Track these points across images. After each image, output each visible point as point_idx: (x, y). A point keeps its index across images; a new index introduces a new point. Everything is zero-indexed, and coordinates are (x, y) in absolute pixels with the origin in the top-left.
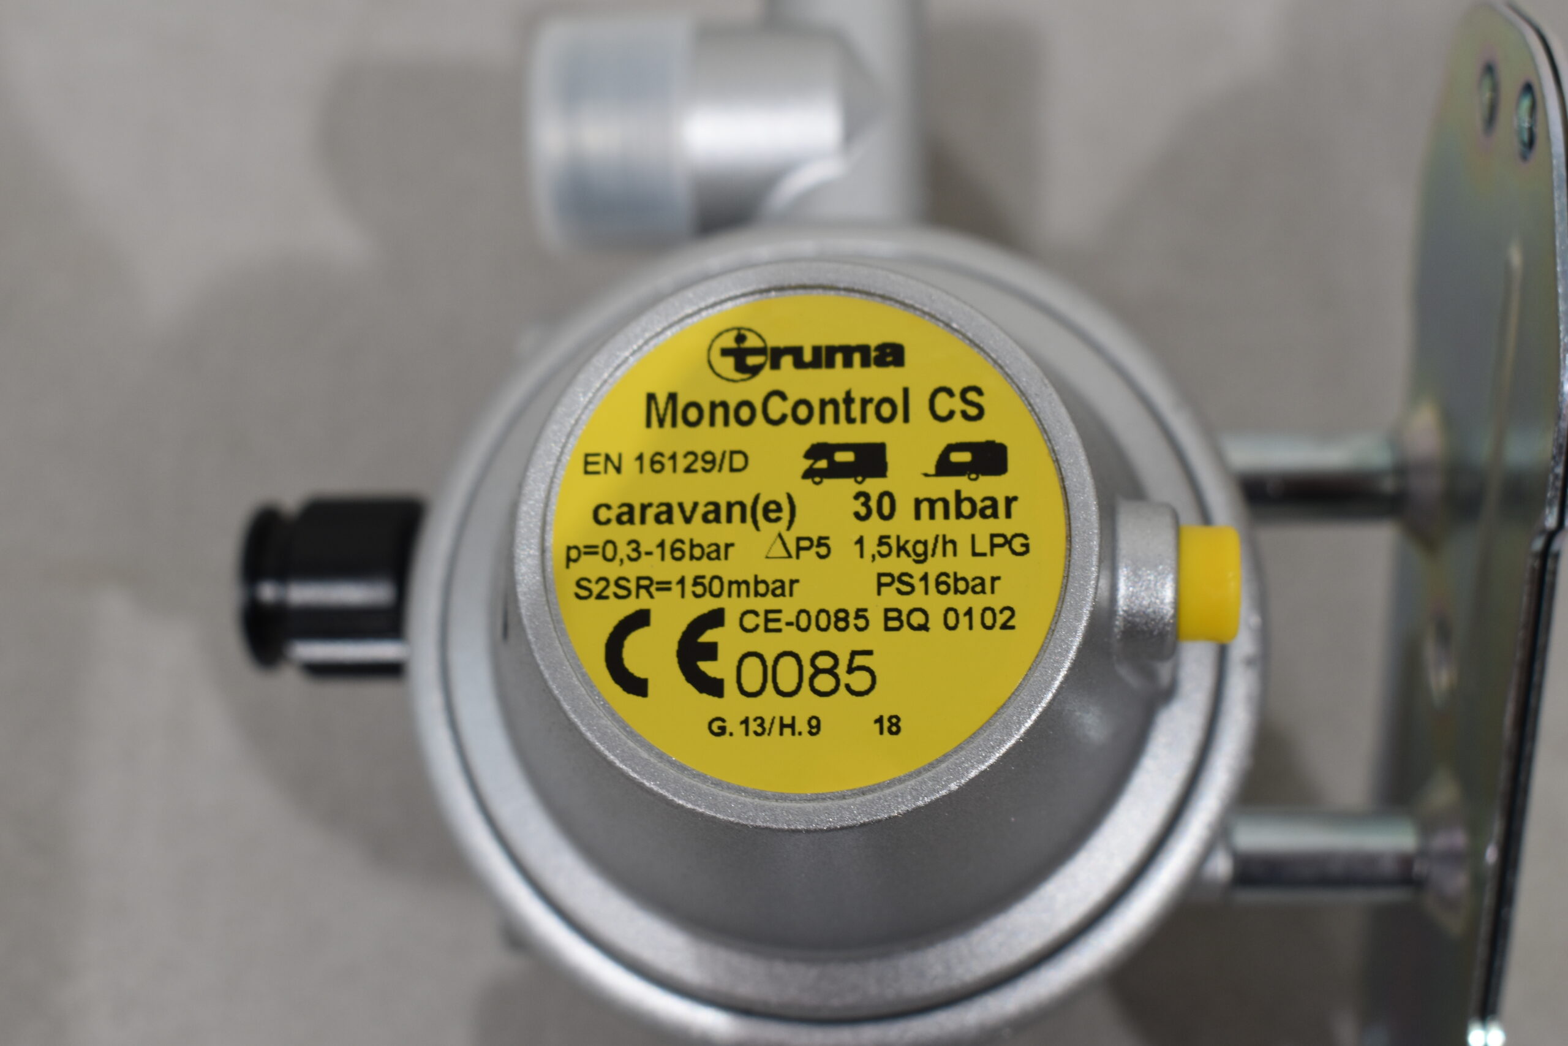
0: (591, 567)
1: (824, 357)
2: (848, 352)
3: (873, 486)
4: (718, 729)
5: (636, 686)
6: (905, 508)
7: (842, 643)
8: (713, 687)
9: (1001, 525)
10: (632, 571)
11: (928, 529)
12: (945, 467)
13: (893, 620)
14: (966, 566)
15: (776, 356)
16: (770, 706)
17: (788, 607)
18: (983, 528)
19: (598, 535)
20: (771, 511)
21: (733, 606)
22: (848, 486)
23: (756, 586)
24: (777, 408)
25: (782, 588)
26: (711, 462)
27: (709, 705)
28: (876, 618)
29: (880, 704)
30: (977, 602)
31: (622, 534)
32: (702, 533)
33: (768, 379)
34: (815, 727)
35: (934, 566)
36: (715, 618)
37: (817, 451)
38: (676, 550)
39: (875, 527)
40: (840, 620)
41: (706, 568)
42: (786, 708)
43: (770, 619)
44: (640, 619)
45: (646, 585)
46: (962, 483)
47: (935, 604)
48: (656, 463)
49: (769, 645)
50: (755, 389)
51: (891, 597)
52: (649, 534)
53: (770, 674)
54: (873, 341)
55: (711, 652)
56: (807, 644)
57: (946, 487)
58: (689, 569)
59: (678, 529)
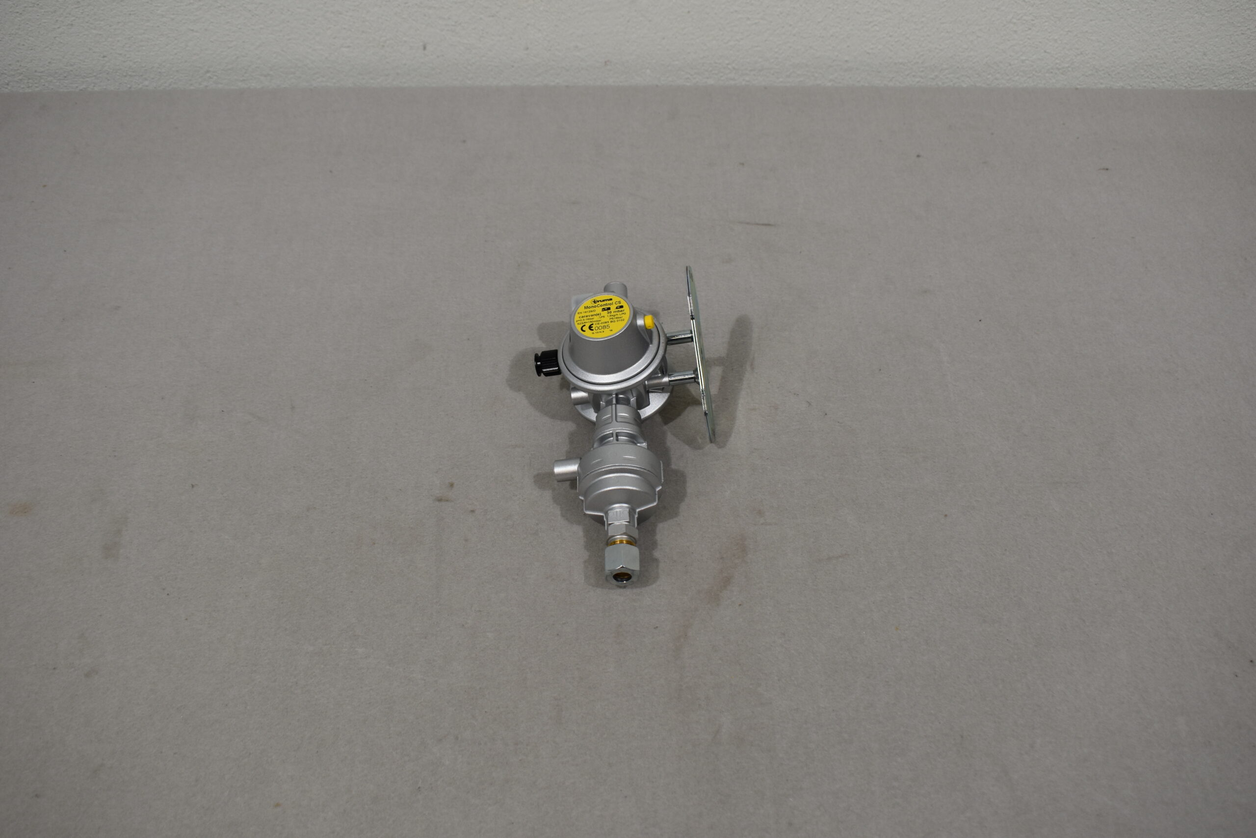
0: (579, 322)
1: (604, 301)
2: (606, 300)
3: (609, 311)
4: (593, 333)
5: (584, 331)
6: (612, 312)
7: (606, 324)
8: (593, 330)
9: (623, 312)
10: (583, 322)
11: (615, 314)
12: (617, 308)
13: (611, 322)
14: (619, 316)
15: (598, 301)
16: (599, 331)
17: (600, 322)
18: (621, 313)
19: (580, 319)
20: (598, 314)
21: (594, 323)
22: (606, 311)
23: (597, 321)
24: (599, 306)
25: (599, 321)
26: (592, 311)
27: (592, 331)
28: (610, 322)
29: (610, 329)
30: (620, 319)
31: (582, 319)
32: (591, 317)
33: (598, 303)
34: (603, 332)
35: (615, 317)
36: (593, 324)
37: (603, 309)
38: (588, 319)
39: (609, 314)
40: (606, 322)
41: (591, 320)
42: (600, 331)
43: (598, 324)
44: (584, 325)
45: (585, 323)
46: (619, 309)
47: (616, 320)
48: (586, 312)
49: (598, 326)
50: (596, 305)
51: (611, 320)
52: (585, 318)
53: (598, 328)
54: (609, 299)
55: (592, 327)
56: (602, 325)
57: (617, 310)
58: (590, 321)
59: (588, 317)
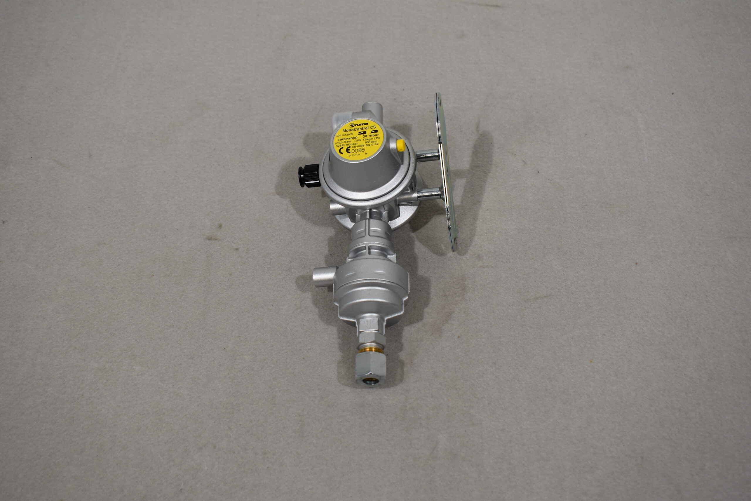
0: (338, 144)
1: (360, 125)
2: (362, 124)
3: (365, 135)
4: (350, 156)
5: (342, 153)
6: (368, 136)
7: (362, 148)
8: (349, 153)
9: (377, 137)
10: (341, 144)
11: (370, 138)
12: (372, 132)
13: (367, 145)
14: (374, 140)
15: (355, 125)
16: (355, 153)
17: (357, 145)
18: (375, 137)
19: (338, 142)
20: (355, 138)
21: (351, 146)
22: (363, 135)
23: (354, 144)
24: (355, 129)
25: (356, 144)
26: (349, 134)
27: (349, 154)
28: (365, 145)
29: (365, 152)
30: (375, 143)
31: (340, 141)
32: (348, 140)
33: (355, 127)
34: (359, 155)
35: (371, 141)
36: (350, 147)
37: (359, 133)
38: (346, 142)
39: (365, 138)
40: (362, 146)
41: (349, 143)
42: (356, 153)
43: (355, 147)
44: (342, 148)
45: (343, 145)
46: (374, 134)
47: (371, 144)
48: (344, 135)
49: (355, 149)
50: (353, 128)
51: (366, 144)
52: (343, 141)
53: (355, 151)
54: (365, 123)
55: (349, 150)
56: (358, 148)
57: (372, 134)
58: (347, 143)
59: (346, 140)
